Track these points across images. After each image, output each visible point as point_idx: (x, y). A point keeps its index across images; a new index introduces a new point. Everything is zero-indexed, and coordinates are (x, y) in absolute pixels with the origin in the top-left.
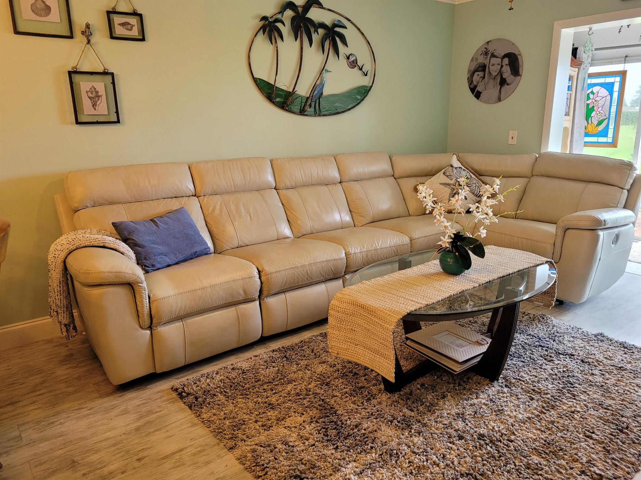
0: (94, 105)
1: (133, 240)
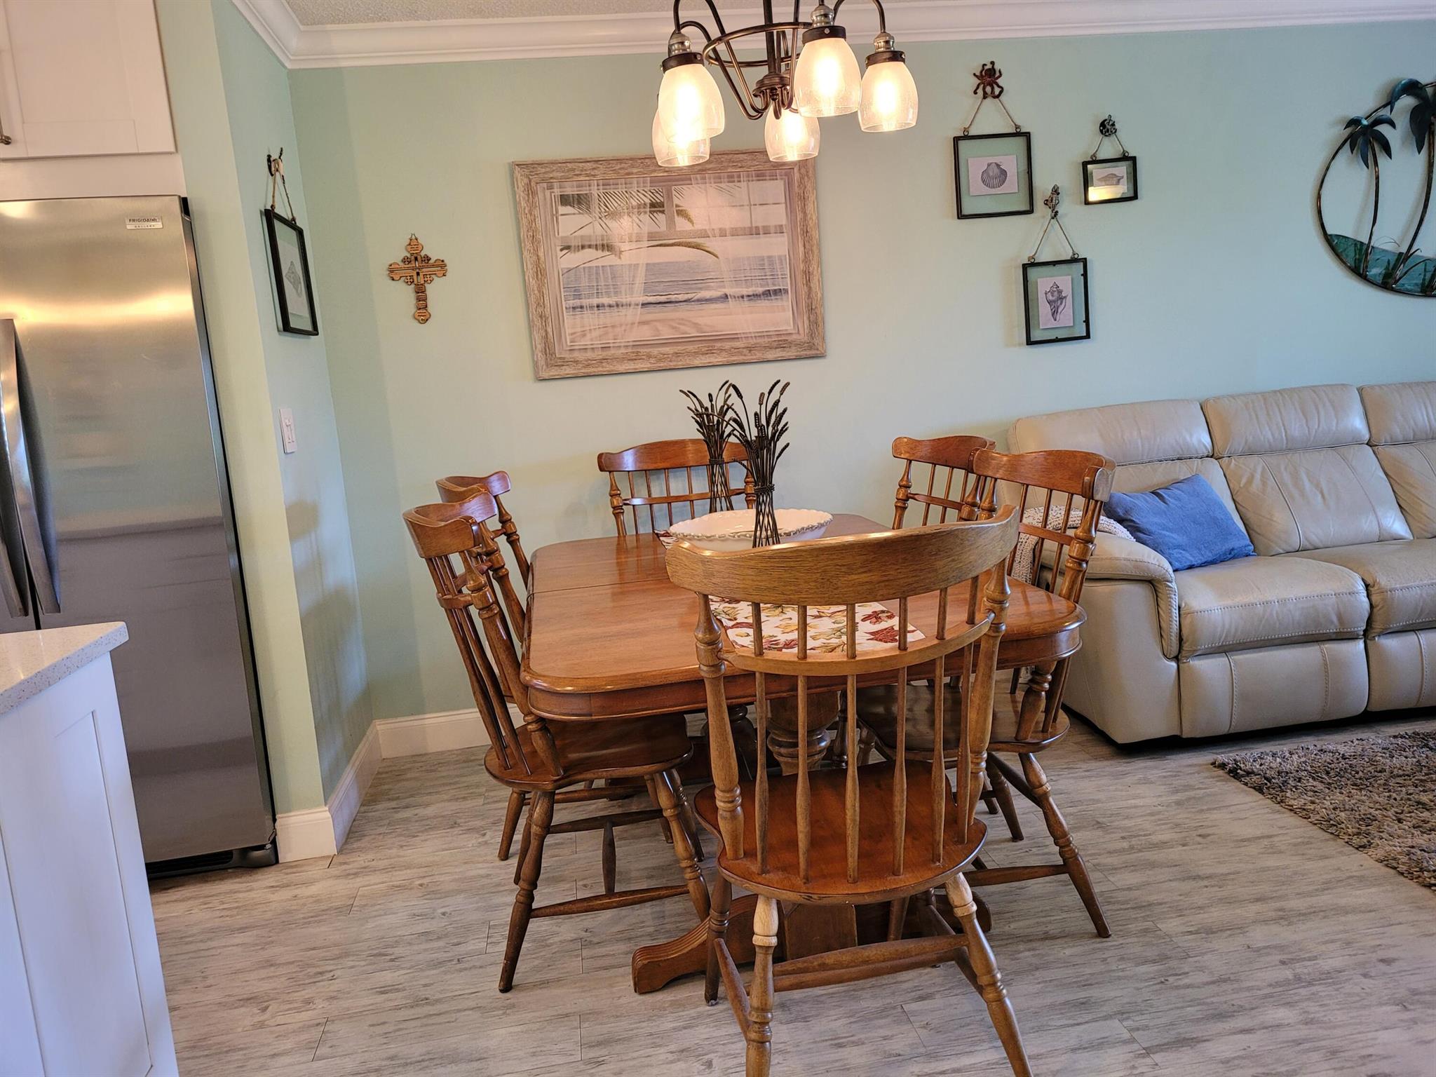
0: (1054, 313)
1: (1132, 521)
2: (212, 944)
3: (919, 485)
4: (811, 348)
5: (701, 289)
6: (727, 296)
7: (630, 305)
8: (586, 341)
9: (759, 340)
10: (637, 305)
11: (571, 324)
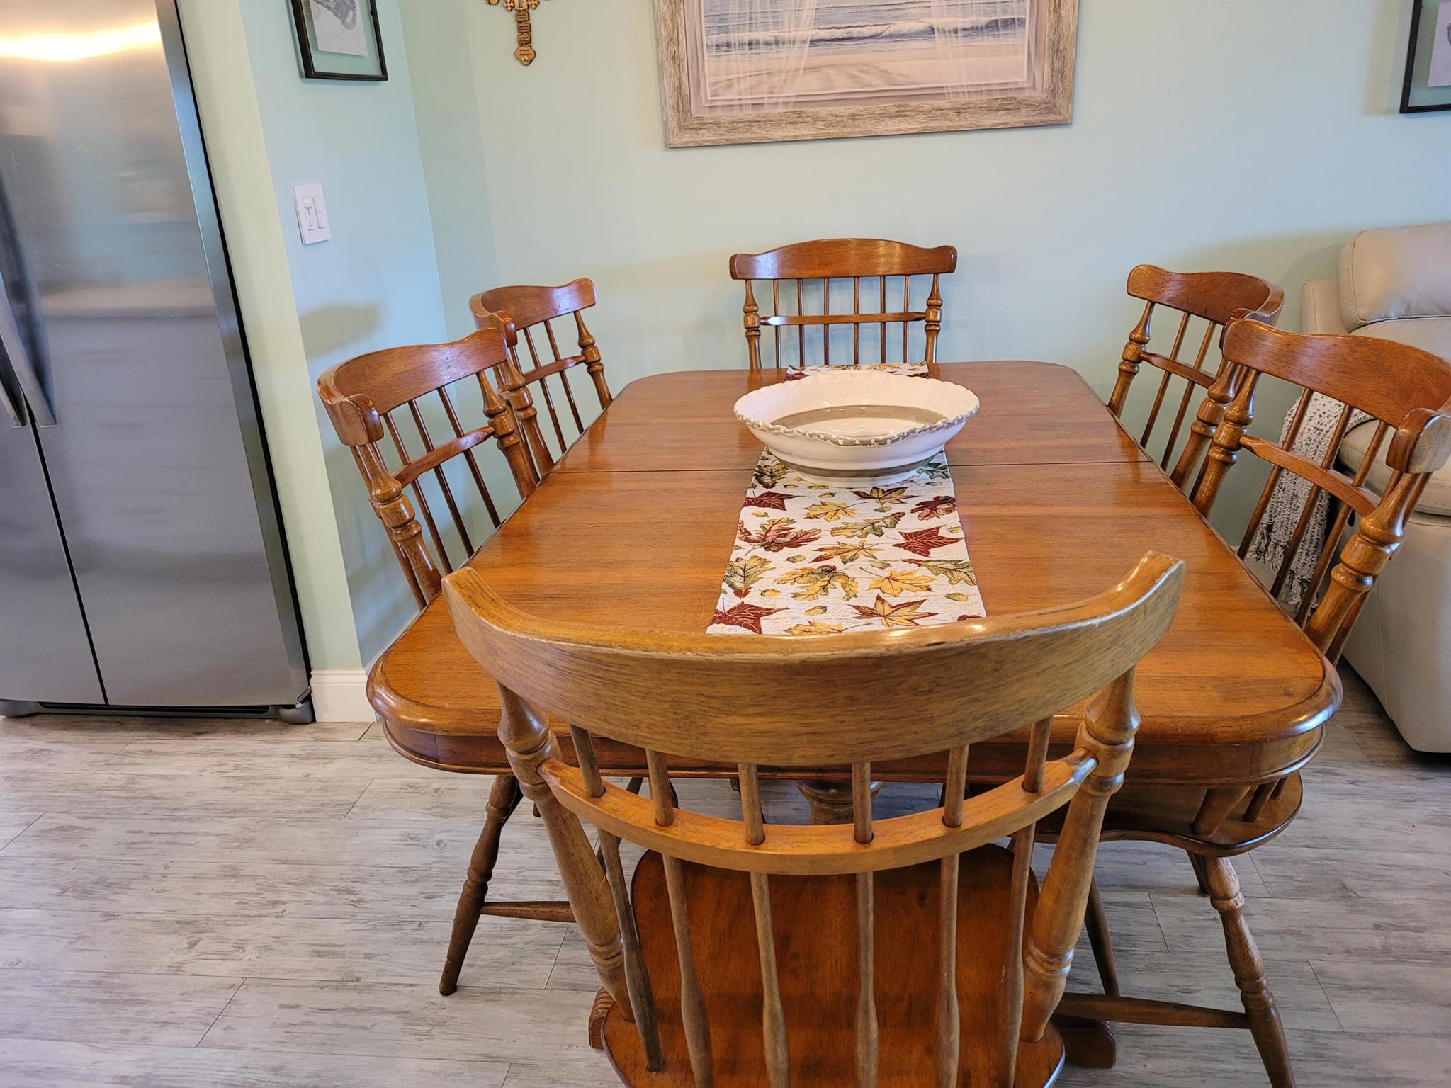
2: (197, 827)
3: (1160, 343)
4: (1049, 111)
5: (896, 18)
6: (932, 29)
7: (794, 42)
8: (732, 95)
9: (974, 98)
10: (805, 42)
11: (714, 69)
